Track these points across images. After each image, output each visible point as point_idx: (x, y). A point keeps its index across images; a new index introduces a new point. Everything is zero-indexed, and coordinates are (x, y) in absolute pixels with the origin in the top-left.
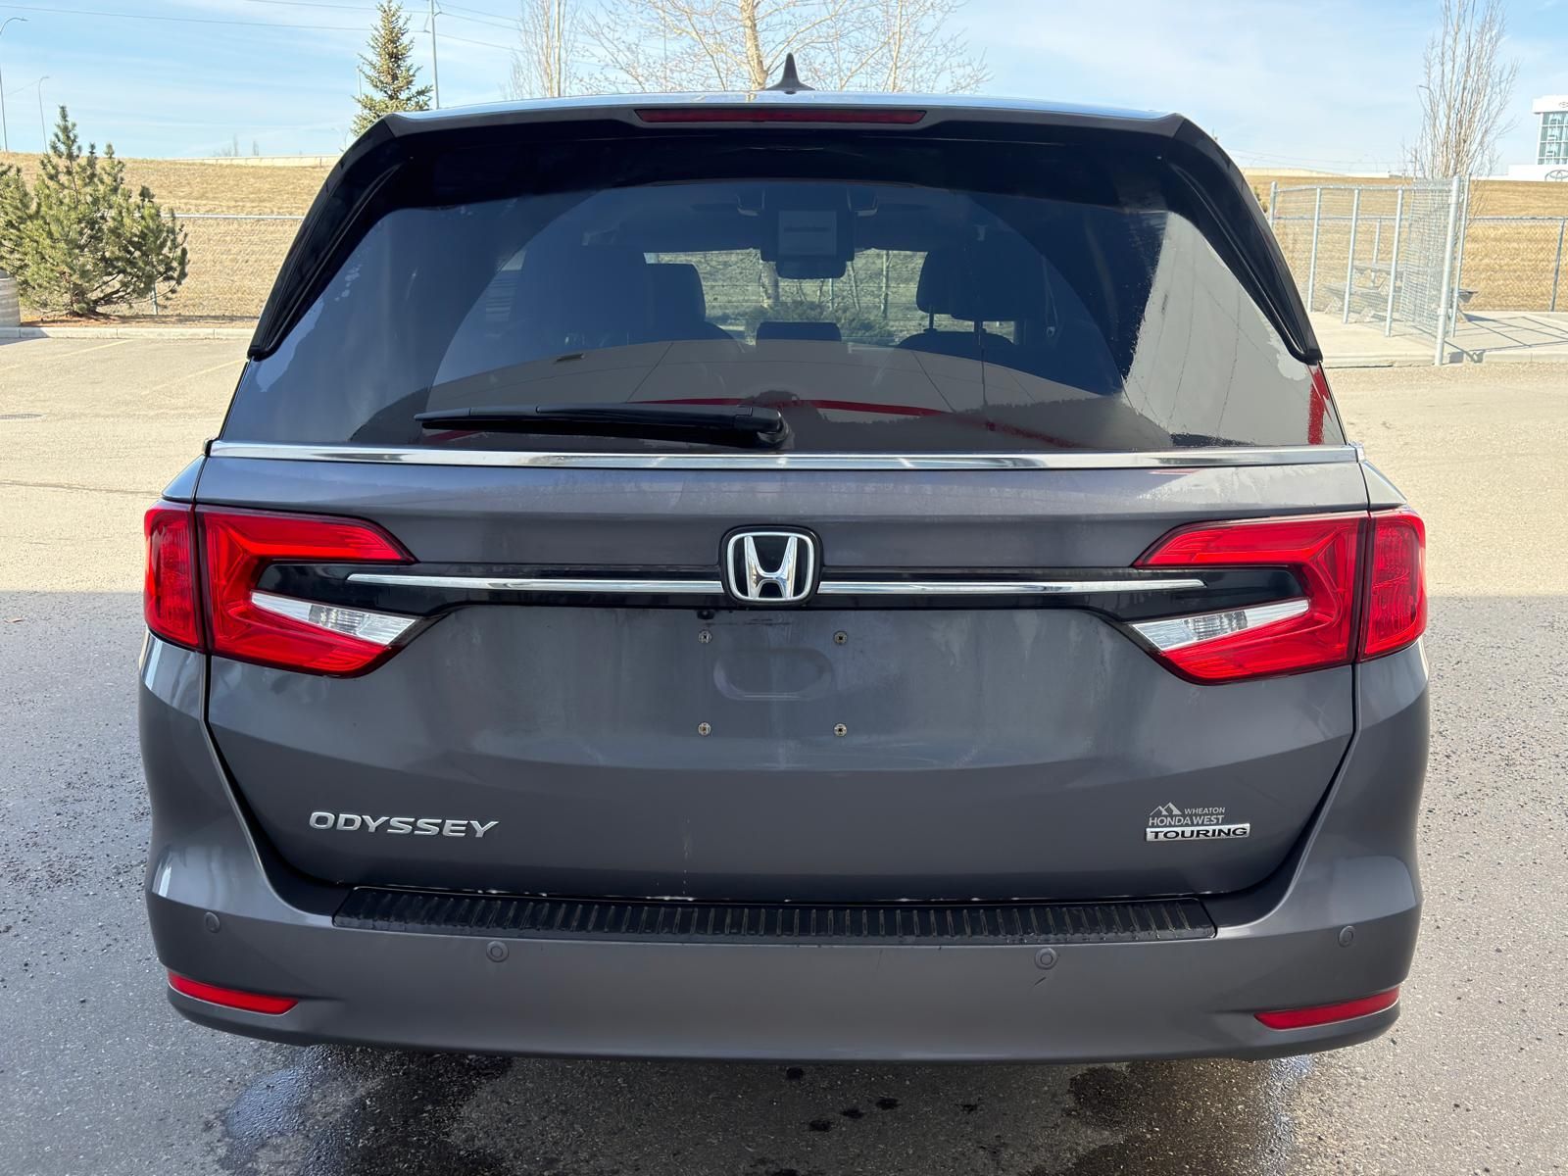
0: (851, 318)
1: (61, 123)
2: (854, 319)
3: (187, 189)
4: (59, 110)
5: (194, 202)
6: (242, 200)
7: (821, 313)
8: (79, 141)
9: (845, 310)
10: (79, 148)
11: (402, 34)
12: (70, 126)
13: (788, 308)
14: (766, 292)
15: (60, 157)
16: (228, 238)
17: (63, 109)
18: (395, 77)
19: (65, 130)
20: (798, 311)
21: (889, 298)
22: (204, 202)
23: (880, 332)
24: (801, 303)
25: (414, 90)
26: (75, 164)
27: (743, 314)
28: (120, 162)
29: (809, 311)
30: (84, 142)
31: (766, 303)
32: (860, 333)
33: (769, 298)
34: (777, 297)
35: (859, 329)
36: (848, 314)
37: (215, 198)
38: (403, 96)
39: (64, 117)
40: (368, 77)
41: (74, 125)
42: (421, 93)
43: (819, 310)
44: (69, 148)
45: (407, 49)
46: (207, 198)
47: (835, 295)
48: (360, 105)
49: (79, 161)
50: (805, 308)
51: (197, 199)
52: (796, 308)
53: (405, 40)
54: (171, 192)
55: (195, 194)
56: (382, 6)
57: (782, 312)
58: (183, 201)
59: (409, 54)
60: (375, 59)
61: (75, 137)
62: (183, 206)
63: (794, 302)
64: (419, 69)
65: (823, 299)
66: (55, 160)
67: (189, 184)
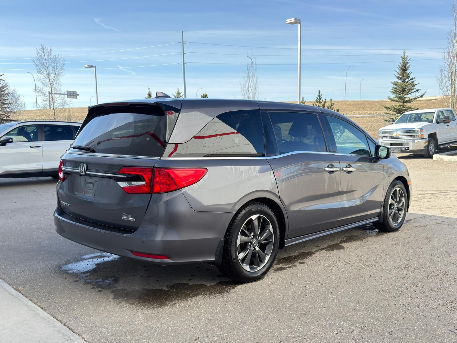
1: (319, 95)
3: (375, 108)
4: (318, 92)
5: (376, 111)
8: (322, 99)
10: (322, 100)
11: (407, 64)
12: (320, 95)
15: (317, 103)
17: (319, 91)
18: (404, 76)
19: (319, 96)
22: (379, 111)
25: (410, 78)
26: (321, 104)
28: (333, 103)
30: (323, 98)
37: (382, 110)
38: (406, 81)
39: (319, 93)
40: (396, 76)
41: (322, 95)
42: (411, 79)
44: (320, 100)
45: (408, 67)
46: (380, 110)
48: (392, 84)
49: (322, 103)
51: (377, 110)
53: (408, 65)
54: (370, 109)
55: (377, 109)
56: (402, 57)
58: (373, 111)
59: (409, 69)
60: (399, 71)
61: (321, 97)
62: (372, 113)
64: (412, 73)
66: (316, 103)
67: (376, 107)
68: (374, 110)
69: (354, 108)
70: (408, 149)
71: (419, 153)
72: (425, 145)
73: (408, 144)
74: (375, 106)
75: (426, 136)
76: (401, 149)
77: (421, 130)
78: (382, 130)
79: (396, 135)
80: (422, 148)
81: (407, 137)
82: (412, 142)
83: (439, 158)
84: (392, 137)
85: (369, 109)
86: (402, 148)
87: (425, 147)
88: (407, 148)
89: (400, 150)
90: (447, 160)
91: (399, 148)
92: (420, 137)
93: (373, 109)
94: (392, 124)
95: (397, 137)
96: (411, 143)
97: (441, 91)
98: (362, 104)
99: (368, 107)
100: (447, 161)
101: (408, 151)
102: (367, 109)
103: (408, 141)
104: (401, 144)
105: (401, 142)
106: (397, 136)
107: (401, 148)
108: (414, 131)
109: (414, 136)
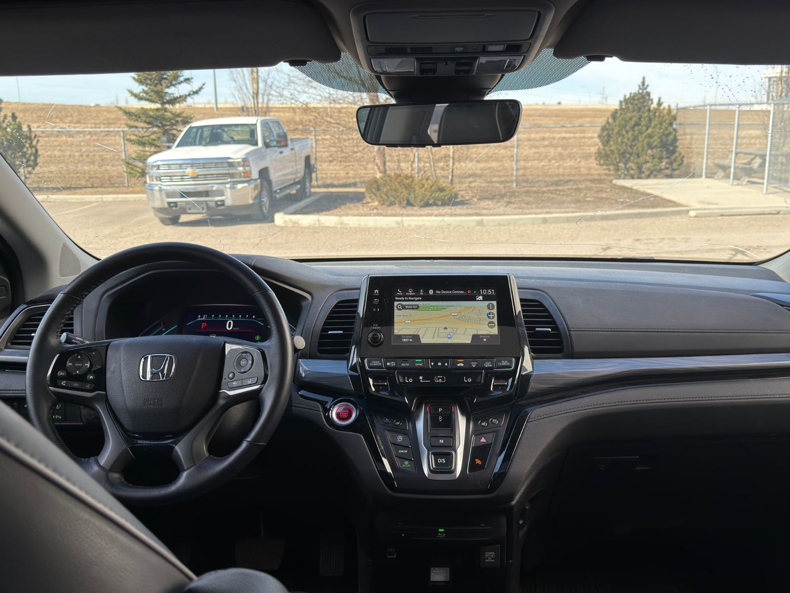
0: (431, 184)
2: (433, 185)
3: (70, 119)
6: (99, 124)
7: (412, 182)
9: (427, 179)
13: (392, 178)
14: (379, 169)
16: (83, 144)
20: (398, 180)
21: (454, 171)
23: (450, 193)
24: (400, 175)
27: (365, 182)
29: (405, 180)
31: (378, 175)
32: (437, 194)
33: (380, 172)
34: (385, 172)
35: (437, 191)
36: (429, 181)
37: (84, 123)
43: (411, 179)
46: (81, 123)
47: (419, 170)
50: (402, 178)
52: (397, 178)
55: (74, 121)
57: (388, 181)
58: (68, 125)
63: (396, 174)
65: (413, 172)
67: (72, 116)
68: (68, 123)
69: (26, 118)
70: (223, 205)
71: (244, 213)
72: (254, 195)
73: (221, 193)
74: (69, 115)
75: (255, 175)
76: (207, 205)
77: (245, 162)
78: (155, 162)
79: (193, 173)
80: (251, 202)
81: (219, 176)
82: (229, 187)
83: (291, 221)
84: (182, 177)
85: (58, 121)
86: (208, 202)
87: (255, 198)
88: (219, 203)
89: (205, 208)
90: (307, 225)
91: (202, 202)
92: (244, 177)
93: (67, 121)
94: (169, 148)
95: (195, 178)
96: (228, 190)
97: (233, 84)
98: (42, 109)
99: (54, 116)
100: (309, 228)
101: (223, 207)
102: (54, 120)
103: (221, 187)
104: (206, 193)
105: (206, 190)
106: (195, 175)
107: (206, 202)
108: (231, 165)
109: (232, 176)
